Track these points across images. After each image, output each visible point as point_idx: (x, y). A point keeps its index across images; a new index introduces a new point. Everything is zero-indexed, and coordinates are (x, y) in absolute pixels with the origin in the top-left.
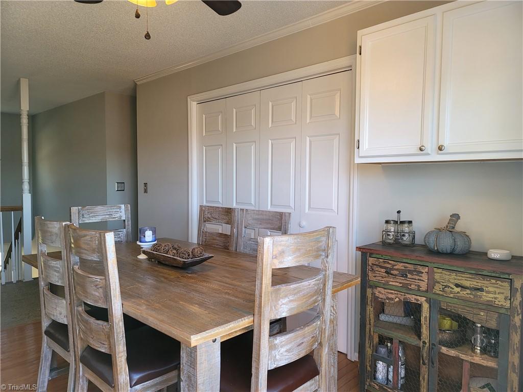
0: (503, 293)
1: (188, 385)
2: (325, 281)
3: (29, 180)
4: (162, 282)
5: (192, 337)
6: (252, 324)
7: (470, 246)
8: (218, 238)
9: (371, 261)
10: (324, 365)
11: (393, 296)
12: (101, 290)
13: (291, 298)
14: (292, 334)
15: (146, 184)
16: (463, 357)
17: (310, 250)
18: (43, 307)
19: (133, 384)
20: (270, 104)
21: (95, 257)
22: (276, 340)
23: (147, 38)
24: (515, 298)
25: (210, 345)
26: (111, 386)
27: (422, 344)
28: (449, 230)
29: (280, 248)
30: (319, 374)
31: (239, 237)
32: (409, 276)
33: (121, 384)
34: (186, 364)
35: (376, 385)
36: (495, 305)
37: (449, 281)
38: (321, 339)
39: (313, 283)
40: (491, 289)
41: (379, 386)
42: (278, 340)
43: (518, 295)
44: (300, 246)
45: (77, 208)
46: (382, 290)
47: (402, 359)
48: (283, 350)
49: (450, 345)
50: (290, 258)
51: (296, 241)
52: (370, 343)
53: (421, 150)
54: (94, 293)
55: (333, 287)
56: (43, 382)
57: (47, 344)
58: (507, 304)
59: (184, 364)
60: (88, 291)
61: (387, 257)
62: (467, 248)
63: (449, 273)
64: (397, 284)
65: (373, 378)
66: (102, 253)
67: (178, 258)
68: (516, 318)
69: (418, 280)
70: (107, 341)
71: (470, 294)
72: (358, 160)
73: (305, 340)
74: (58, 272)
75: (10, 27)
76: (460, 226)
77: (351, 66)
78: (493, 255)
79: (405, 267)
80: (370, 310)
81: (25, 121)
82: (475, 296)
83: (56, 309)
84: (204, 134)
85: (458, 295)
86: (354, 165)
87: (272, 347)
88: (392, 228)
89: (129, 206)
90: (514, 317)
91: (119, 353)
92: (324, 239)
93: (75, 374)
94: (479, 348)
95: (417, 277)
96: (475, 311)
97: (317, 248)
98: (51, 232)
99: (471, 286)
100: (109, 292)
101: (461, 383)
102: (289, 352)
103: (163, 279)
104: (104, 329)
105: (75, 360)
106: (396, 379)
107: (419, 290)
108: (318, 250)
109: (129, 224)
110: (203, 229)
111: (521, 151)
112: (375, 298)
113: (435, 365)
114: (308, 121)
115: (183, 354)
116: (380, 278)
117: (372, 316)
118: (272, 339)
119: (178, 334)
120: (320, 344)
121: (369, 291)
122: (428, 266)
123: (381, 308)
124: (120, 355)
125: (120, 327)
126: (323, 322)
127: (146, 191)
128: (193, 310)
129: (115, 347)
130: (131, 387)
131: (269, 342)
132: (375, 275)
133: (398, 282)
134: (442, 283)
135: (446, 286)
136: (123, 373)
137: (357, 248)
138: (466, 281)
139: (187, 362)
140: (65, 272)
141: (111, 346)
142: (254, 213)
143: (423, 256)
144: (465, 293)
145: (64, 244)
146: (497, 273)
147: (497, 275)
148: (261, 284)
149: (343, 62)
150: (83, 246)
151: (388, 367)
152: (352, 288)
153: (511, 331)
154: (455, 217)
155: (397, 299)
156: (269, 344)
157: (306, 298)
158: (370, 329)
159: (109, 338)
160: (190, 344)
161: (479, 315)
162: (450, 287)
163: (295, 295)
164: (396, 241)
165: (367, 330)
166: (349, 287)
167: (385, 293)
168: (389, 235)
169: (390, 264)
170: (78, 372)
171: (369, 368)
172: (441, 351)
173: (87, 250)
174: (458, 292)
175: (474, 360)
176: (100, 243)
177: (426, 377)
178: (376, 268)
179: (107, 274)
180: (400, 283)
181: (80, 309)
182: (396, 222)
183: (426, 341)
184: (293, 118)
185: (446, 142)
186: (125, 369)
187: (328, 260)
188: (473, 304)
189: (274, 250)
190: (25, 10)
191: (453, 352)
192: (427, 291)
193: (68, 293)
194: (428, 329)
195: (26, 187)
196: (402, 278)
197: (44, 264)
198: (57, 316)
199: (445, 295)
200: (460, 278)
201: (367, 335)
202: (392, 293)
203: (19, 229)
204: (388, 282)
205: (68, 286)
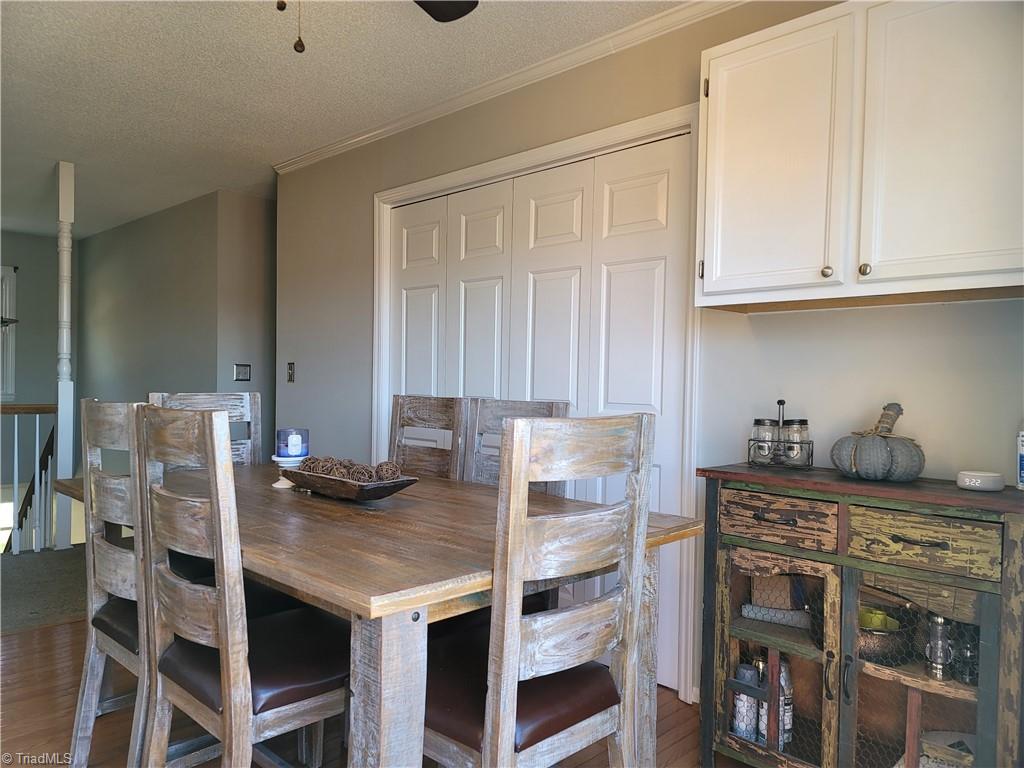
0: (986, 552)
1: (363, 701)
2: (633, 518)
3: (71, 354)
4: (317, 521)
5: (372, 598)
6: (489, 587)
7: (921, 467)
8: (427, 458)
9: (725, 495)
10: (629, 685)
11: (768, 564)
12: (202, 524)
13: (565, 542)
14: (568, 613)
15: (291, 365)
16: (907, 680)
17: (602, 452)
18: (90, 572)
19: (259, 708)
20: (533, 203)
21: (191, 461)
22: (536, 621)
23: (299, 49)
24: (1012, 561)
25: (408, 626)
26: (216, 711)
27: (825, 657)
28: (882, 434)
29: (545, 443)
30: (619, 702)
31: (469, 452)
32: (800, 522)
33: (235, 706)
34: (360, 661)
35: (733, 742)
36: (972, 576)
37: (879, 530)
38: (624, 634)
39: (609, 517)
40: (962, 544)
41: (741, 745)
42: (539, 623)
43: (1017, 553)
44: (583, 441)
45: (160, 394)
46: (747, 553)
47: (787, 692)
48: (549, 643)
49: (882, 659)
50: (564, 463)
51: (576, 430)
52: (723, 659)
53: (824, 275)
54: (189, 529)
55: (649, 535)
56: (87, 718)
57: (97, 646)
58: (996, 574)
59: (358, 663)
60: (178, 527)
61: (757, 488)
62: (916, 469)
63: (879, 516)
64: (776, 540)
65: (728, 727)
66: (206, 453)
67: (351, 481)
68: (1012, 600)
69: (819, 530)
70: (213, 622)
71: (922, 555)
72: (701, 301)
73: (592, 628)
74: (122, 499)
75: (43, 56)
76: (904, 426)
77: (689, 126)
78: (967, 480)
79: (792, 506)
80: (722, 591)
81: (66, 244)
82: (932, 558)
83: (115, 571)
84: (404, 267)
85: (898, 557)
86: (694, 311)
87: (528, 637)
88: (767, 434)
89: (259, 395)
90: (1009, 599)
91: (233, 644)
92: (631, 433)
93: (149, 698)
94: (940, 667)
95: (816, 525)
96: (933, 589)
97: (618, 450)
98: (111, 423)
99: (924, 539)
100: (217, 526)
101: (905, 734)
102: (561, 650)
103: (319, 517)
104: (206, 599)
105: (150, 670)
106: (773, 728)
107: (819, 550)
108: (619, 453)
109: (257, 430)
110: (400, 441)
111: (1020, 270)
112: (734, 569)
113: (851, 699)
114: (605, 234)
115: (356, 644)
116: (745, 530)
117: (727, 604)
118: (527, 619)
119: (347, 596)
120: (623, 643)
121: (721, 555)
122: (837, 503)
123: (745, 587)
124: (236, 649)
125: (236, 594)
126: (629, 600)
127: (291, 379)
128: (377, 562)
129: (227, 631)
130: (255, 713)
131: (521, 624)
132: (734, 522)
133: (778, 536)
134: (865, 536)
135: (873, 541)
136: (241, 684)
137: (698, 470)
138: (914, 530)
139: (362, 657)
140: (136, 498)
141: (220, 632)
142: (498, 406)
143: (827, 482)
144: (911, 554)
145: (136, 443)
146: (974, 512)
147: (975, 516)
148: (508, 509)
149: (674, 117)
150: (172, 441)
151: (759, 706)
152: (688, 542)
153: (1003, 627)
154: (894, 410)
155: (777, 570)
156: (521, 630)
157: (595, 545)
158: (723, 630)
159: (215, 615)
160: (370, 614)
161: (940, 596)
162: (881, 542)
163: (572, 536)
164: (775, 457)
165: (718, 633)
166: (683, 538)
167: (753, 558)
168: (761, 448)
169: (763, 500)
170: (153, 692)
171: (720, 709)
172: (864, 670)
173: (179, 448)
174: (898, 553)
175: (929, 686)
176: (202, 434)
177: (834, 723)
178: (734, 509)
179: (214, 492)
180: (783, 537)
181: (162, 567)
182: (775, 423)
183: (834, 652)
184: (576, 229)
185: (874, 260)
186: (245, 677)
187: (639, 477)
188: (928, 574)
189: (534, 445)
190: (72, 21)
191: (888, 672)
192: (835, 552)
193: (141, 539)
194: (839, 627)
195: (65, 368)
196: (786, 527)
197: (97, 486)
198: (117, 585)
199: (872, 559)
200: (901, 524)
201: (718, 642)
202: (766, 558)
203: (50, 448)
204: (758, 535)
205: (140, 525)
